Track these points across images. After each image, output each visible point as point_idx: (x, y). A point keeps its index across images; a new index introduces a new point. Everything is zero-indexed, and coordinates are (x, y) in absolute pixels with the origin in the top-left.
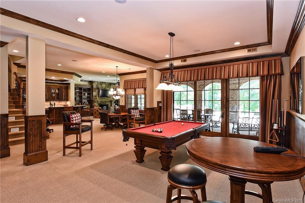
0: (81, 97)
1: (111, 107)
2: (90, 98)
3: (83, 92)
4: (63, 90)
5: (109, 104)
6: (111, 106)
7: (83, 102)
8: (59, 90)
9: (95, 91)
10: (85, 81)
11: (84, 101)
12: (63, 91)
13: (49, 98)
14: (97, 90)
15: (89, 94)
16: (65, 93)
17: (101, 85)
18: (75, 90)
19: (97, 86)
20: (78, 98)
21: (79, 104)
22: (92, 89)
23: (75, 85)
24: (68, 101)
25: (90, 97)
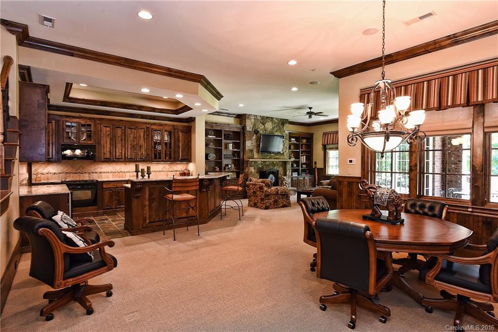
0: (219, 153)
1: (285, 177)
2: (239, 156)
3: (224, 141)
4: (181, 134)
5: (281, 170)
6: (285, 174)
7: (223, 166)
8: (170, 134)
9: (250, 139)
10: (229, 115)
11: (225, 162)
12: (179, 137)
13: (148, 155)
14: (254, 137)
15: (236, 145)
16: (184, 142)
17: (264, 124)
18: (206, 135)
19: (254, 125)
20: (212, 156)
21: (214, 170)
22: (244, 134)
23: (206, 122)
24: (190, 161)
25: (238, 153)
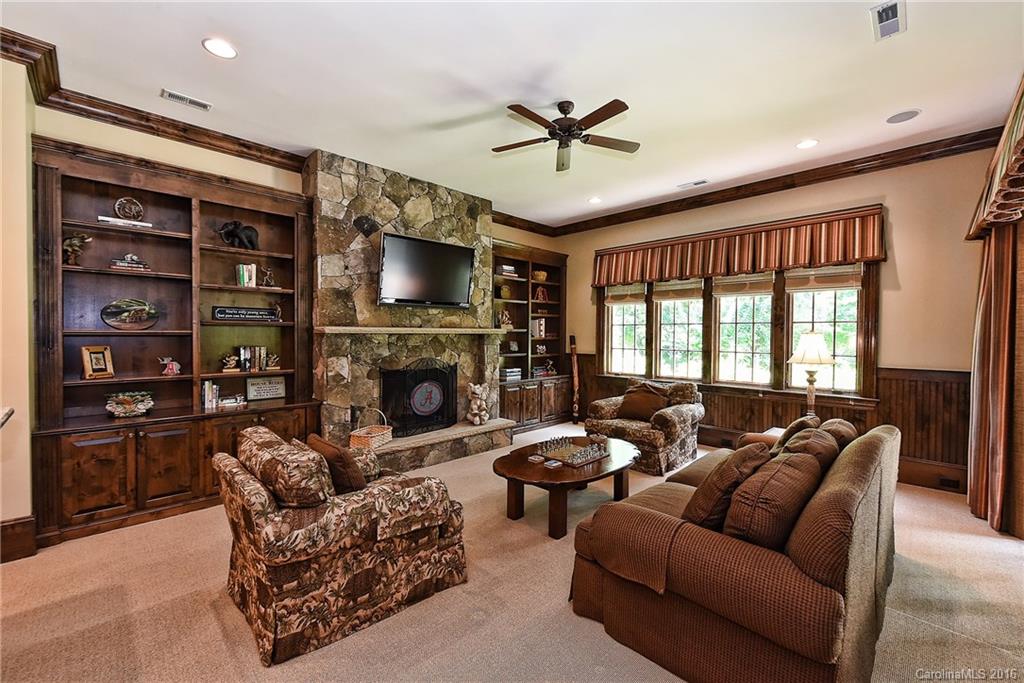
1: (478, 389)
2: (288, 312)
5: (465, 362)
6: (480, 378)
9: (339, 248)
14: (357, 244)
15: (283, 268)
17: (398, 201)
19: (357, 200)
22: (310, 229)
25: (287, 302)
